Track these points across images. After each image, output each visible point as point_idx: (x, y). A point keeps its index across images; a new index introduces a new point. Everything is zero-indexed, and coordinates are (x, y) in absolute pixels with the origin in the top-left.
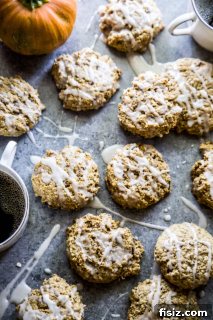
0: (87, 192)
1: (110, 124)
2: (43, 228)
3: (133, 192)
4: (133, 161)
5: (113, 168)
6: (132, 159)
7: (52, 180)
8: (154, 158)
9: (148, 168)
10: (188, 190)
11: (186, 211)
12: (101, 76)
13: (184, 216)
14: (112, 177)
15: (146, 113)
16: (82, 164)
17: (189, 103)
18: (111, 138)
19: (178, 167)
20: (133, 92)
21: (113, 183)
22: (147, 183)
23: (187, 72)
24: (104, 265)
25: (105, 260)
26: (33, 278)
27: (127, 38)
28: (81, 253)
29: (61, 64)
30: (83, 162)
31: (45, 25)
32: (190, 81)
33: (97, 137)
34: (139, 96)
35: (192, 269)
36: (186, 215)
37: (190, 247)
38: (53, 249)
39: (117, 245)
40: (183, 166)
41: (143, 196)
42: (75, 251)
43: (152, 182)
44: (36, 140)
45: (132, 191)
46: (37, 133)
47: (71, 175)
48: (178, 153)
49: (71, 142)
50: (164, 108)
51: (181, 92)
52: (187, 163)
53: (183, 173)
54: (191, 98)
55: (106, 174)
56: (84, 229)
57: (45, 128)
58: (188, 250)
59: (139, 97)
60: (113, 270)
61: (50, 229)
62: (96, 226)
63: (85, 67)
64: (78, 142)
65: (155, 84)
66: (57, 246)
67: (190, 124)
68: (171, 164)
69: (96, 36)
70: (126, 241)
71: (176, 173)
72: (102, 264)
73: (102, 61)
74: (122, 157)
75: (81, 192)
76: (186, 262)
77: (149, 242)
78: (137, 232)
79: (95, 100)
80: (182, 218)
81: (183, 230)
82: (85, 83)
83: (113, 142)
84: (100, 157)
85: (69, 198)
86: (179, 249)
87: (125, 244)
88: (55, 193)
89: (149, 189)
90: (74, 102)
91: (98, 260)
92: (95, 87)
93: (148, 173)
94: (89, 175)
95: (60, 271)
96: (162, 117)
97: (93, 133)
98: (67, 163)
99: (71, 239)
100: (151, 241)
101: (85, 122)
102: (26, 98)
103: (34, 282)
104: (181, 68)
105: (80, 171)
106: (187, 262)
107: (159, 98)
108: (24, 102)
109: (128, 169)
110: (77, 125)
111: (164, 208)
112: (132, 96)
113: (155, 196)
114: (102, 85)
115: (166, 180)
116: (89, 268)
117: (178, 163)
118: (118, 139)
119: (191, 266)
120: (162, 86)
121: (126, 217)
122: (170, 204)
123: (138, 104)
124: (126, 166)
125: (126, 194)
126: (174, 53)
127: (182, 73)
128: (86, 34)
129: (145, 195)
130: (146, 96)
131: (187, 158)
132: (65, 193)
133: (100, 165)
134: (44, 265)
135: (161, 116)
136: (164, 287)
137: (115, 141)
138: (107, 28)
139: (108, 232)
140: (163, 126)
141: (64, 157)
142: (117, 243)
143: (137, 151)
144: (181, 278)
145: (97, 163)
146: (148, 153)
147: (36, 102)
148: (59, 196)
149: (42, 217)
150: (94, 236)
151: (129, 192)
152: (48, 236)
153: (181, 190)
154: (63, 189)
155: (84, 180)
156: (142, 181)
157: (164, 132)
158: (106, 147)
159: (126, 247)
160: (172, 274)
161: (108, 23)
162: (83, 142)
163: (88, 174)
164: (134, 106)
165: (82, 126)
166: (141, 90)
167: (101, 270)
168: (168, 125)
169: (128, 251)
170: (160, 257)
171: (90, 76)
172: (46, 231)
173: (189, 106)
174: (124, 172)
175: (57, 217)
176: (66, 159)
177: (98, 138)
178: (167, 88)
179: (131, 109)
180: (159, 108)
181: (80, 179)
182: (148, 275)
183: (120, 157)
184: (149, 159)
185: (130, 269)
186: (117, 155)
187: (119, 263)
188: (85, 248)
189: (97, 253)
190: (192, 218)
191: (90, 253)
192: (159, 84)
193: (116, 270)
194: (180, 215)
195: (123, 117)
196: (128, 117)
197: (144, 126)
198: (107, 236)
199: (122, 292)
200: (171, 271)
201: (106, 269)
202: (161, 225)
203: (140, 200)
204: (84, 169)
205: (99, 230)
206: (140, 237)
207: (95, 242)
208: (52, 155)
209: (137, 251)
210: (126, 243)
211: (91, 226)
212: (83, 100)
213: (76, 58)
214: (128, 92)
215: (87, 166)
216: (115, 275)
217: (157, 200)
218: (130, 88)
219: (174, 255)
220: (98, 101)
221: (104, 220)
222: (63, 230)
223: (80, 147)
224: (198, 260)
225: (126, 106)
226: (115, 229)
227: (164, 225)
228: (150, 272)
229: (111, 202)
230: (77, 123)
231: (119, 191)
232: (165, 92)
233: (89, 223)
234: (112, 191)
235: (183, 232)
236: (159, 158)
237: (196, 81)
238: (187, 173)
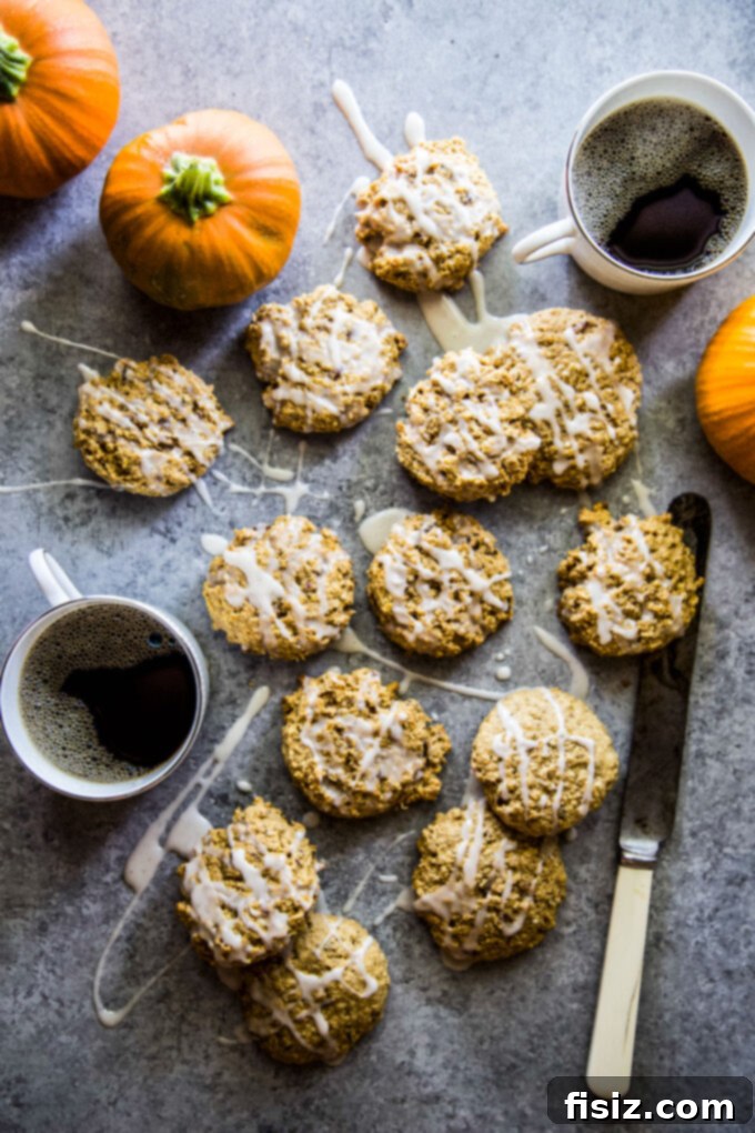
0: (325, 626)
1: (380, 460)
2: (231, 694)
3: (427, 629)
4: (429, 558)
5: (384, 573)
6: (426, 554)
7: (247, 600)
8: (476, 547)
9: (460, 574)
10: (551, 612)
11: (545, 657)
12: (357, 358)
13: (539, 670)
14: (381, 592)
15: (458, 452)
16: (313, 563)
17: (558, 421)
18: (383, 493)
19: (530, 559)
20: (430, 399)
21: (383, 606)
22: (459, 606)
23: (554, 346)
24: (363, 789)
25: (364, 776)
26: (212, 801)
27: (419, 266)
28: (314, 763)
29: (266, 329)
30: (316, 559)
31: (224, 258)
32: (562, 370)
33: (350, 489)
34: (443, 409)
35: (552, 800)
36: (543, 667)
37: (549, 752)
38: (254, 741)
39: (390, 744)
40: (541, 559)
41: (449, 635)
42: (300, 758)
43: (469, 605)
44: (213, 499)
45: (425, 625)
46: (216, 482)
47: (291, 589)
48: (531, 527)
49: (292, 504)
50: (499, 442)
51: (540, 397)
52: (550, 550)
53: (540, 573)
54: (563, 410)
55: (368, 578)
56: (318, 710)
57: (233, 471)
58: (545, 760)
59: (443, 413)
60: (382, 798)
61: (248, 696)
63: (321, 336)
64: (308, 501)
65: (479, 383)
66: (264, 734)
67: (559, 468)
68: (514, 553)
69: (348, 251)
70: (411, 734)
71: (525, 574)
72: (357, 786)
73: (360, 318)
74: (405, 549)
75: (313, 626)
76: (538, 786)
77: (461, 725)
78: (437, 704)
79: (342, 413)
80: (534, 673)
81: (534, 710)
82: (320, 374)
83: (386, 503)
84: (356, 537)
85: (285, 641)
86: (524, 758)
87: (409, 741)
88: (255, 630)
89: (462, 621)
90: (296, 417)
91: (348, 777)
92: (342, 385)
93: (463, 586)
94: (330, 589)
95: (269, 785)
96: (494, 463)
97: (341, 481)
98: (281, 563)
99: (290, 729)
100: (467, 724)
101: (322, 457)
102: (186, 411)
103: (216, 809)
104: (541, 338)
105: (309, 581)
106: (541, 785)
107: (489, 417)
108: (184, 421)
109: (416, 577)
110: (305, 464)
111: (497, 651)
112: (427, 408)
113: (477, 633)
114: (359, 380)
115: (502, 596)
116: (331, 794)
117: (529, 550)
118: (397, 495)
119: (549, 792)
120: (496, 389)
121: (412, 669)
122: (509, 643)
123: (439, 429)
124: (413, 569)
125: (411, 632)
126: (528, 291)
127: (544, 350)
128: (325, 246)
129: (453, 633)
130: (460, 412)
131: (549, 539)
132: (277, 632)
133: (356, 555)
134: (236, 773)
135: (492, 461)
136: (491, 831)
137: (390, 501)
138: (374, 237)
139: (372, 715)
140: (497, 482)
141: (274, 547)
142: (390, 740)
143: (436, 536)
144: (527, 818)
145: (350, 551)
146: (462, 536)
147: (209, 419)
148: (263, 636)
149: (229, 671)
150: (339, 726)
151: (418, 629)
152: (243, 712)
153: (535, 611)
154: (273, 622)
155: (318, 602)
156: (446, 603)
157: (499, 491)
158: (370, 515)
159: (409, 746)
160: (507, 810)
161: (374, 226)
162: (319, 501)
163: (327, 587)
164: (432, 431)
165: (315, 465)
166: (448, 396)
167: (356, 798)
168: (507, 478)
169: (414, 753)
170: (483, 771)
171: (331, 360)
172: (239, 701)
173: (557, 429)
174: (409, 583)
175: (262, 672)
176: (278, 551)
177: (352, 493)
178: (506, 393)
179: (424, 439)
180: (489, 442)
181: (309, 597)
182: (458, 796)
183: (398, 547)
184: (464, 553)
185: (420, 789)
186: (393, 540)
187: (395, 781)
188: (321, 752)
189: (347, 762)
190: (557, 672)
191: (333, 764)
192: (489, 385)
193: (388, 796)
194: (531, 667)
195: (407, 453)
196: (417, 456)
197: (454, 481)
198: (368, 725)
199: (402, 830)
200: (506, 802)
201: (366, 795)
202: (488, 689)
203: (442, 645)
204: (318, 574)
205: (352, 712)
206: (443, 715)
207: (342, 739)
208: (248, 543)
209: (436, 750)
210: (410, 738)
211: (333, 702)
212: (316, 415)
213: (302, 312)
214: (419, 396)
215: (325, 567)
216: (387, 806)
217: (480, 639)
218: (424, 384)
219: (515, 768)
220: (351, 415)
221: (363, 687)
222: (276, 700)
223: (311, 518)
224: (566, 779)
225: (414, 430)
226: (388, 707)
227: (495, 690)
228: (462, 790)
229: (379, 639)
230: (305, 457)
231: (397, 624)
232: (503, 402)
233: (330, 697)
234: (383, 619)
235: (535, 717)
236: (487, 545)
237: (574, 371)
238: (550, 573)
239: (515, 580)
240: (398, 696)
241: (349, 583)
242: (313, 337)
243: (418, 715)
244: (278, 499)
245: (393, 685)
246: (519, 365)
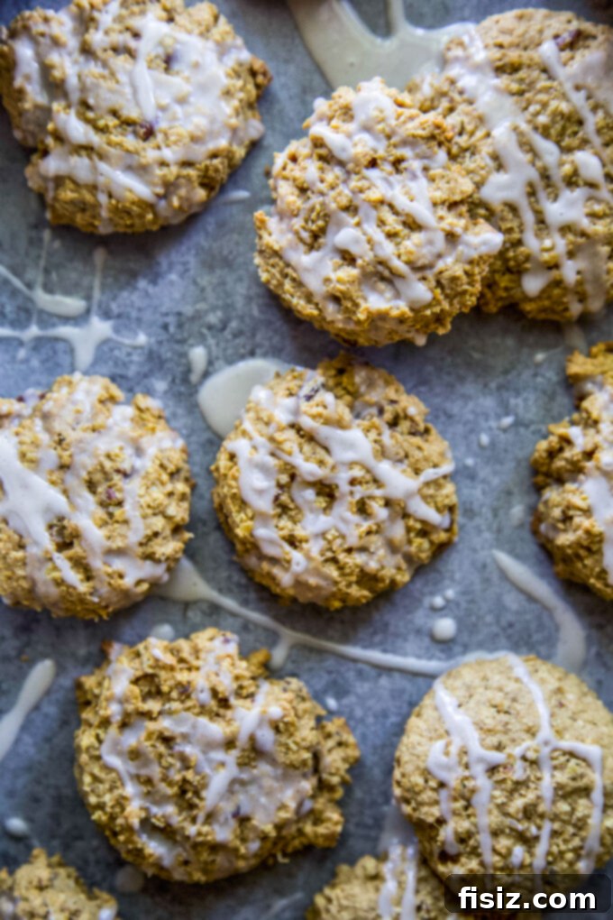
0: (140, 562)
1: (230, 279)
3: (312, 565)
4: (313, 444)
5: (238, 470)
6: (309, 437)
7: (4, 520)
8: (393, 424)
9: (368, 471)
10: (521, 526)
11: (512, 601)
12: (182, 101)
13: (504, 622)
14: (234, 505)
15: (359, 262)
16: (117, 456)
17: (530, 203)
18: (236, 335)
19: (485, 439)
20: (310, 170)
21: (238, 526)
22: (366, 525)
23: (522, 74)
24: (209, 838)
25: (210, 817)
28: (124, 798)
29: (24, 52)
30: (121, 449)
32: (537, 114)
33: (180, 329)
34: (332, 188)
35: (532, 854)
36: (510, 617)
37: (525, 770)
38: (32, 751)
39: (254, 759)
40: (502, 436)
41: (351, 574)
42: (102, 787)
43: (383, 522)
45: (309, 558)
47: (79, 501)
48: (486, 385)
49: (85, 355)
50: (430, 242)
51: (499, 163)
52: (518, 423)
53: (501, 463)
54: (540, 184)
55: (215, 479)
56: (130, 708)
58: (519, 785)
59: (332, 194)
60: (243, 850)
61: (19, 678)
62: (174, 694)
63: (120, 62)
64: (112, 350)
65: (394, 140)
66: (48, 740)
67: (533, 284)
68: (460, 429)
70: (290, 742)
71: (476, 464)
72: (199, 834)
74: (271, 430)
75: (118, 564)
76: (507, 831)
77: (376, 716)
78: (335, 683)
79: (165, 196)
80: (495, 629)
81: (498, 698)
82: (119, 130)
83: (242, 351)
84: (194, 408)
85: (71, 590)
86: (482, 782)
87: (286, 753)
88: (20, 572)
89: (372, 550)
90: (83, 207)
91: (185, 819)
92: (159, 148)
93: (372, 490)
94: (145, 500)
95: (59, 824)
96: (424, 279)
97: (167, 314)
98: (60, 457)
99: (85, 739)
100: (385, 715)
101: (134, 275)
104: (500, 60)
105: (110, 487)
106: (512, 829)
107: (412, 200)
109: (293, 477)
110: (103, 287)
111: (433, 594)
112: (305, 185)
113: (399, 569)
114: (187, 140)
115: (440, 505)
116: (154, 848)
117: (483, 424)
118: (259, 338)
119: (528, 841)
120: (423, 148)
122: (452, 579)
123: (327, 222)
124: (287, 464)
125: (287, 570)
127: (503, 81)
129: (357, 570)
130: (361, 191)
131: (517, 405)
132: (56, 574)
133: (194, 438)
135: (419, 275)
136: (428, 901)
137: (249, 347)
139: (222, 711)
140: (428, 312)
141: (48, 430)
142: (255, 753)
143: (325, 407)
145: (184, 432)
146: (368, 405)
148: (34, 583)
150: (167, 734)
151: (298, 564)
152: (11, 705)
153: (495, 526)
154: (50, 559)
155: (126, 522)
156: (345, 521)
157: (432, 327)
158: (216, 371)
159: (288, 762)
160: (457, 871)
162: (129, 350)
163: (141, 496)
164: (314, 227)
165: (122, 288)
166: (341, 164)
167: (198, 854)
168: (446, 305)
169: (297, 772)
170: (413, 804)
171: (138, 104)
173: (529, 217)
174: (280, 486)
175: (41, 637)
176: (56, 438)
177: (185, 335)
178: (442, 155)
179: (301, 240)
180: (413, 242)
181: (111, 515)
182: (373, 833)
183: (261, 426)
184: (373, 435)
185: (309, 828)
186: (252, 415)
187: (264, 822)
188: (136, 778)
189: (183, 792)
190: (533, 626)
191: (157, 798)
192: (410, 141)
193: (255, 846)
194: (489, 619)
195: (273, 266)
196: (289, 271)
197: (354, 313)
198: (217, 729)
199: (281, 893)
200: (455, 859)
201: (215, 848)
202: (419, 657)
203: (340, 590)
204: (126, 475)
205: (188, 709)
206: (345, 701)
207: (172, 755)
208: (5, 423)
209: (335, 761)
210: (288, 748)
211: (157, 693)
212: (114, 202)
213: (85, 21)
214: (290, 165)
215: (138, 463)
216: (253, 862)
217: (403, 578)
218: (300, 147)
219: (467, 798)
220: (176, 202)
221: (207, 664)
222: (67, 682)
223: (113, 379)
224: (555, 817)
225: (284, 226)
226: (251, 696)
227: (431, 658)
228: (378, 824)
229: (237, 577)
230: (105, 277)
231: (262, 557)
232: (436, 171)
233: (149, 683)
234: (239, 547)
235: (499, 709)
236: (412, 420)
237: (557, 114)
238: (519, 462)
239: (460, 475)
240: (269, 672)
241: (181, 487)
242: (105, 65)
243: (302, 706)
244: (60, 346)
245: (259, 657)
246: (462, 108)
